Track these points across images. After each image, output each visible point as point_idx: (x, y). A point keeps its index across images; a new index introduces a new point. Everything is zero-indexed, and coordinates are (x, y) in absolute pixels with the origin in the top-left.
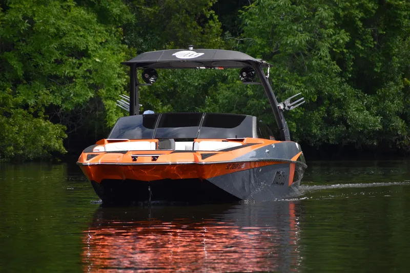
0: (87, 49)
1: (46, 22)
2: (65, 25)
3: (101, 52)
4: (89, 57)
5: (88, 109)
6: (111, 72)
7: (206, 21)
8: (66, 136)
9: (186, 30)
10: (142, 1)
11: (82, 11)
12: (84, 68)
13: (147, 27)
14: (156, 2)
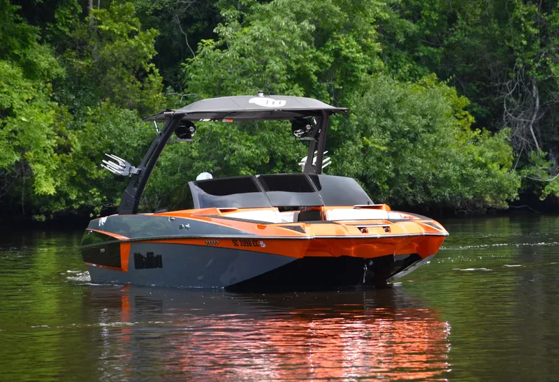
0: (12, 108)
3: (28, 111)
4: (14, 116)
5: (14, 174)
6: (39, 132)
7: (146, 75)
9: (123, 85)
10: (74, 53)
11: (6, 66)
12: (9, 128)
13: (80, 83)
14: (90, 55)
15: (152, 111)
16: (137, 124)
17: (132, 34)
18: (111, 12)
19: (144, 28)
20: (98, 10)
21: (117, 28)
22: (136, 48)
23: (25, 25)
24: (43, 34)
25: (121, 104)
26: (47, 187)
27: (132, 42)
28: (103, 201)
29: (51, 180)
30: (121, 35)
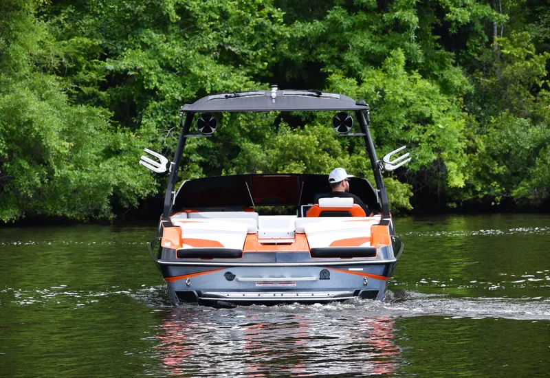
0: (431, 117)
1: (395, 93)
2: (411, 96)
3: (444, 119)
4: (433, 123)
5: (432, 169)
6: (452, 136)
7: (539, 89)
8: (412, 194)
9: (520, 98)
10: (481, 73)
11: (428, 84)
12: (428, 134)
13: (485, 96)
14: (494, 73)
15: (543, 120)
16: (530, 130)
17: (528, 57)
18: (511, 39)
19: (537, 53)
20: (502, 39)
21: (516, 52)
22: (532, 68)
23: (443, 52)
24: (457, 59)
25: (518, 114)
26: (458, 181)
27: (529, 64)
28: (502, 192)
29: (461, 175)
30: (520, 58)
